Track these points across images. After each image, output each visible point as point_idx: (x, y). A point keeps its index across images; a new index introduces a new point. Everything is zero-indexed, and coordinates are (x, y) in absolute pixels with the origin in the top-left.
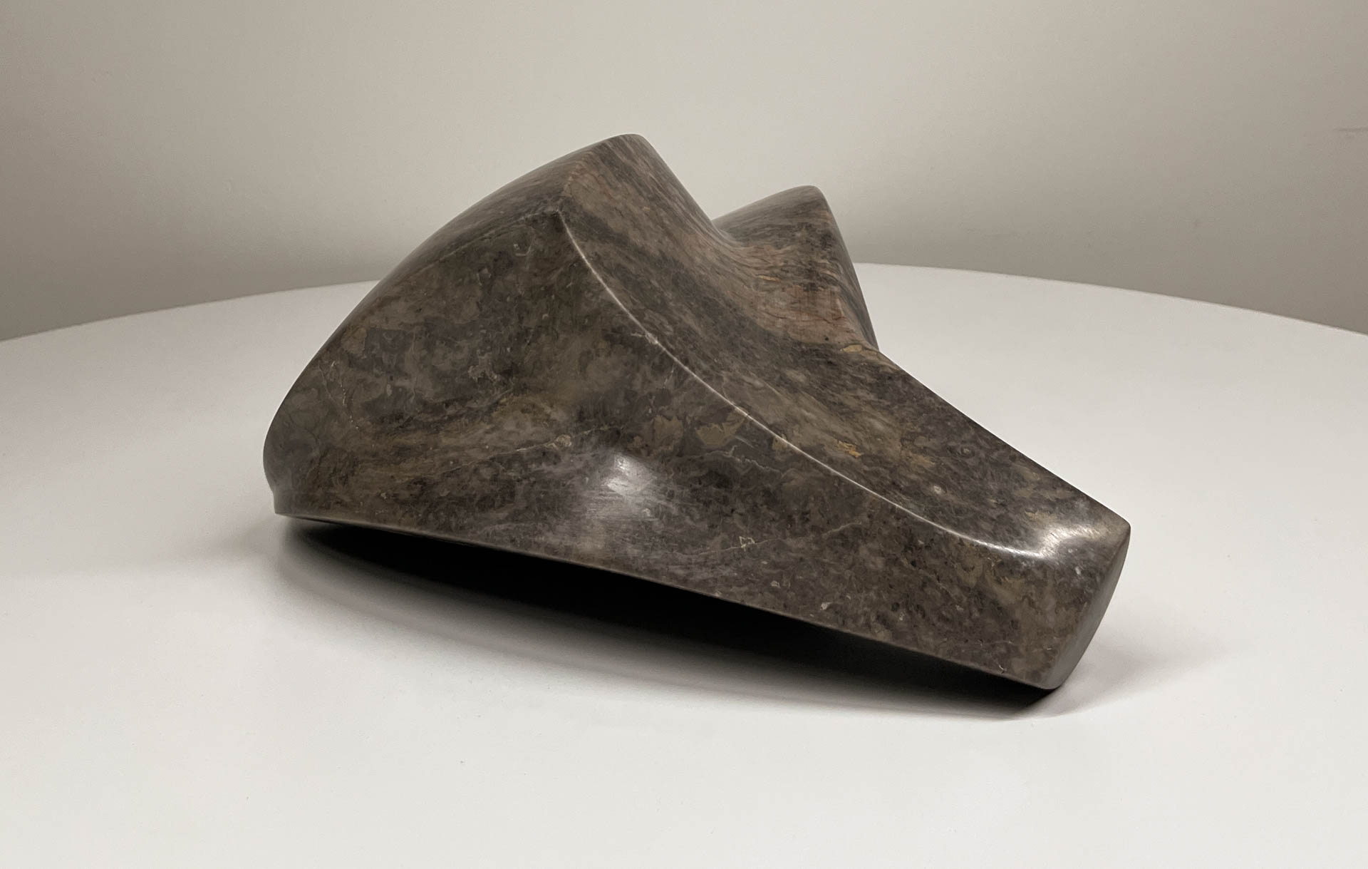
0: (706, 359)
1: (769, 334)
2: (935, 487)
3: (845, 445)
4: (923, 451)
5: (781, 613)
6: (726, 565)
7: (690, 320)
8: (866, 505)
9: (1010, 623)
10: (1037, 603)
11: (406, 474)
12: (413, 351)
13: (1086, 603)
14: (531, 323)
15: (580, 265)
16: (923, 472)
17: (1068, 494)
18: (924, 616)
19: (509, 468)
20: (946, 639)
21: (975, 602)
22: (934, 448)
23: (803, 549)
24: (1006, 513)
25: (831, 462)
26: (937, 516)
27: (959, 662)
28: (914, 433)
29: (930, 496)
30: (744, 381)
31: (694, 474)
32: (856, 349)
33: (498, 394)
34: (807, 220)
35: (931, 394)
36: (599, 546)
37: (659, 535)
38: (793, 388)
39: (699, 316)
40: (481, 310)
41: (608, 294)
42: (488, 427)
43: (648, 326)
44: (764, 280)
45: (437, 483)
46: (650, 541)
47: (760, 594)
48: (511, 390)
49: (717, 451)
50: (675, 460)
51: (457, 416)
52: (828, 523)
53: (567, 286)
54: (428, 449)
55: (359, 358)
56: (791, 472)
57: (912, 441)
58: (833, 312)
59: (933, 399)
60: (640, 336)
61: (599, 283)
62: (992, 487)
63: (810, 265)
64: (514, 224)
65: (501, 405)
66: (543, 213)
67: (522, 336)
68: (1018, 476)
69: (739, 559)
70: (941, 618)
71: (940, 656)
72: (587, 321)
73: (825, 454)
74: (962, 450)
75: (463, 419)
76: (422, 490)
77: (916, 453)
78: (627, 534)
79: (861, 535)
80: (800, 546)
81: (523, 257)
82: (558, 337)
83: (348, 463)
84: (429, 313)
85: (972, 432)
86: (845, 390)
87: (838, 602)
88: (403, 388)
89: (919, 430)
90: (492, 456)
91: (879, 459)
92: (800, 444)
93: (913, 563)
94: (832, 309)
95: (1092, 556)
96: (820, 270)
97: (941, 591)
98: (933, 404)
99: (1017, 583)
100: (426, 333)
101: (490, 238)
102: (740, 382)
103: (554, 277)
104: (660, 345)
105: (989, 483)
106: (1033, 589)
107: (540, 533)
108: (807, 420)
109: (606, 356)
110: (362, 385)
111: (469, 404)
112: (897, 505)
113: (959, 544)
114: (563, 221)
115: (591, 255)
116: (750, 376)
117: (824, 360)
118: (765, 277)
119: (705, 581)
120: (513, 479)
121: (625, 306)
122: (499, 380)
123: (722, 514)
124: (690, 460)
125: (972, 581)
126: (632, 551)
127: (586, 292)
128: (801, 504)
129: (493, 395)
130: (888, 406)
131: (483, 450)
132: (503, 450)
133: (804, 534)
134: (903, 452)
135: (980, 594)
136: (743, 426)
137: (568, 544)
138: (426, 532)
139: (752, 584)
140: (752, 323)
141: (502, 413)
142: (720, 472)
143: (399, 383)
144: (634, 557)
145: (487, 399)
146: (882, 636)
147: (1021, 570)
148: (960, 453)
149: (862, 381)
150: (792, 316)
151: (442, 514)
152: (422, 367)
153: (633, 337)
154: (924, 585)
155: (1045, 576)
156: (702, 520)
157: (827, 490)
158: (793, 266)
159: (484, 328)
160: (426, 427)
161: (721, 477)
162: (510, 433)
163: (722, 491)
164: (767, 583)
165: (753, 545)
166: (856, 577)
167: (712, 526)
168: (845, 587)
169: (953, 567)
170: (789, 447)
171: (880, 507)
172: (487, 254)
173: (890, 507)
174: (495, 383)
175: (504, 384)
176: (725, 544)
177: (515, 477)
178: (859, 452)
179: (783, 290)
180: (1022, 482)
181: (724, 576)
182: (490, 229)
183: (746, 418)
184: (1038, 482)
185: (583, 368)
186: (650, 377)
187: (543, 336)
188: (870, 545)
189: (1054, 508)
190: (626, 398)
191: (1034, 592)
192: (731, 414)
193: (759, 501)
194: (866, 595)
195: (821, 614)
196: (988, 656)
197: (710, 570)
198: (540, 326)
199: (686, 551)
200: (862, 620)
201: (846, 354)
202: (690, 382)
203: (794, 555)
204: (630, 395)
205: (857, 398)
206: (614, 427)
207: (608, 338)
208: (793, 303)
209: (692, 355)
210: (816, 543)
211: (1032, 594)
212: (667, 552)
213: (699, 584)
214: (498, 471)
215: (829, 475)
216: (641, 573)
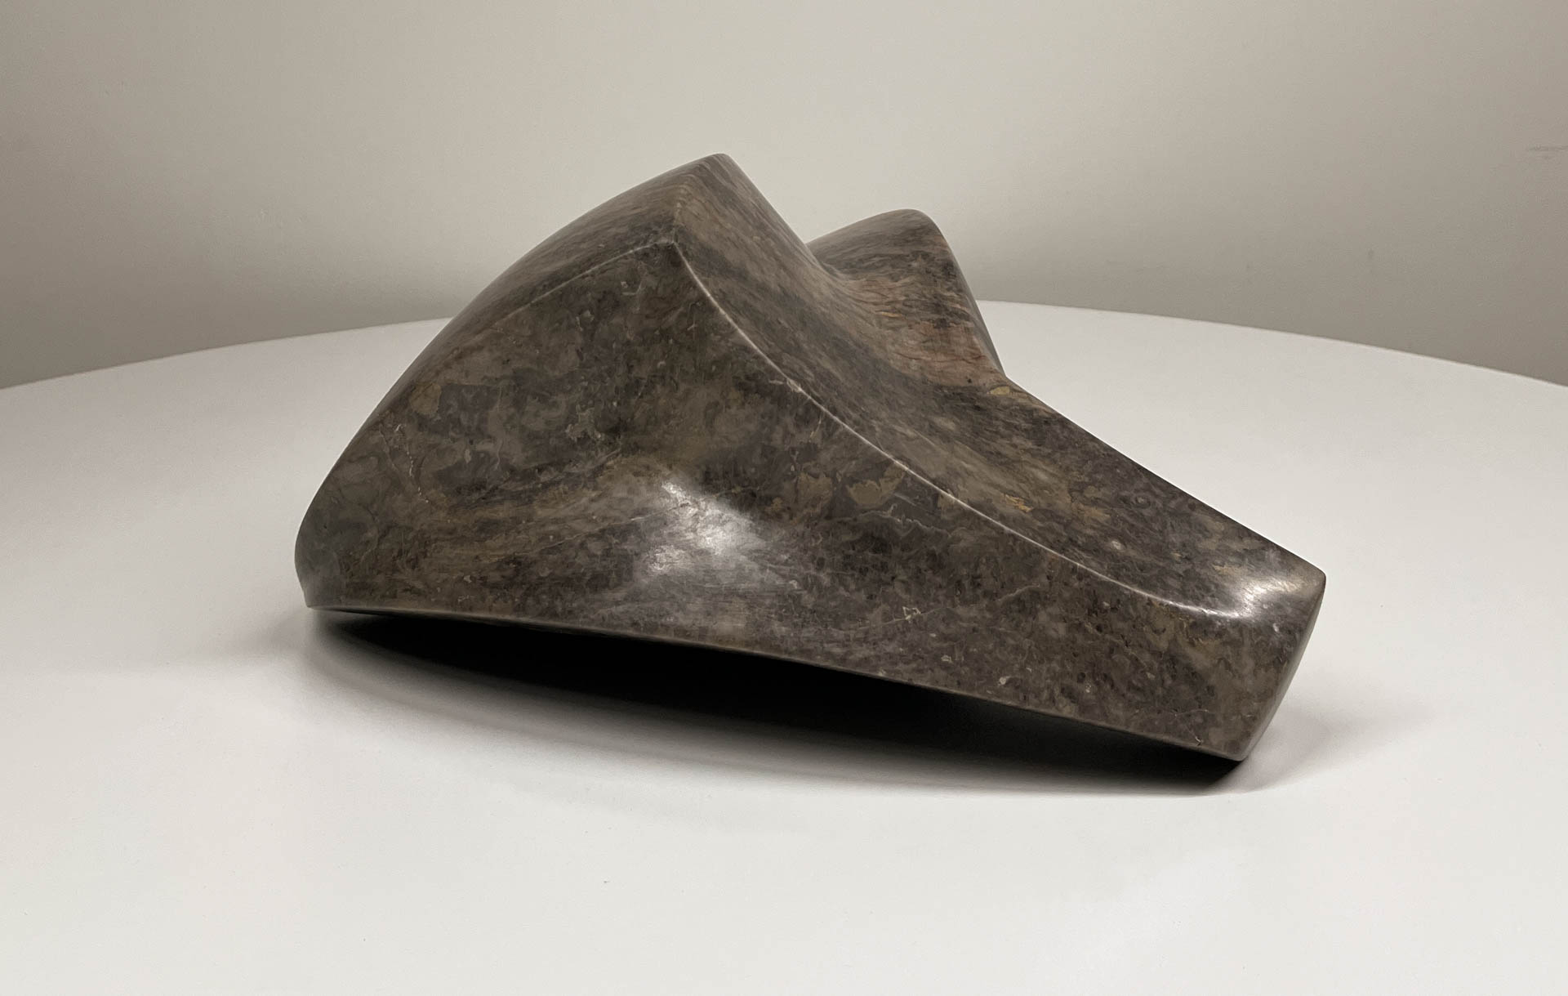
0: (853, 407)
1: (907, 377)
2: (1114, 542)
3: (1013, 499)
4: (1095, 502)
5: (954, 691)
6: (889, 639)
7: (827, 365)
8: (1045, 565)
9: (1206, 689)
10: (1234, 667)
11: (495, 553)
12: (497, 410)
13: (1286, 663)
14: (643, 372)
15: (704, 304)
16: (1099, 526)
17: (1257, 544)
18: (1112, 686)
19: (625, 540)
20: (1137, 711)
21: (1167, 667)
22: (1107, 500)
23: (976, 617)
24: (1192, 568)
25: (1002, 518)
26: (1122, 574)
27: (1152, 736)
28: (1082, 482)
29: (1110, 553)
30: (895, 430)
31: (847, 538)
32: (1004, 391)
33: (602, 457)
34: (922, 248)
35: (1094, 439)
36: (739, 625)
37: (810, 610)
38: (946, 437)
39: (833, 359)
40: (582, 359)
41: (743, 338)
42: (594, 494)
43: (789, 372)
44: (887, 317)
45: (535, 562)
46: (800, 617)
47: (930, 672)
48: (619, 450)
49: (872, 512)
50: (824, 523)
51: (556, 483)
52: (1002, 587)
53: (689, 329)
54: (521, 523)
55: (431, 420)
56: (959, 532)
57: (1081, 492)
58: (973, 351)
59: (1096, 445)
60: (781, 383)
61: (729, 324)
62: (1174, 540)
63: (935, 298)
64: (621, 258)
65: (607, 468)
66: (656, 245)
67: (632, 388)
68: (1200, 525)
69: (904, 632)
70: (1131, 687)
71: (1130, 730)
72: (714, 368)
73: (995, 510)
74: (1137, 501)
75: (561, 486)
76: (517, 571)
77: (1087, 505)
78: (773, 611)
79: (1039, 598)
80: (972, 614)
81: (635, 296)
82: (677, 388)
83: (417, 543)
84: (517, 364)
85: (1145, 480)
86: (999, 436)
87: (1017, 676)
88: (487, 453)
89: (1087, 480)
90: (602, 527)
91: (1049, 514)
92: (968, 500)
93: (1099, 628)
94: (969, 347)
95: (1289, 610)
96: (949, 304)
97: (1130, 658)
98: (1098, 450)
99: (1212, 644)
100: (515, 389)
101: (592, 276)
102: (893, 432)
103: (672, 319)
104: (804, 393)
105: (1170, 535)
106: (1229, 650)
107: (668, 614)
108: (969, 473)
109: (738, 409)
110: (435, 451)
111: (567, 469)
112: (1078, 564)
113: (1148, 604)
114: (681, 253)
115: (715, 292)
116: (900, 425)
117: (970, 405)
118: (886, 313)
119: (866, 660)
120: (630, 553)
121: (761, 350)
122: (603, 439)
123: (881, 583)
124: (840, 522)
125: (1163, 645)
126: (779, 629)
127: (712, 335)
128: (972, 565)
129: (596, 458)
130: (1049, 454)
131: (591, 521)
132: (615, 520)
133: (975, 600)
134: (1073, 504)
135: (1172, 659)
136: (904, 482)
137: (702, 625)
138: (524, 619)
139: (920, 660)
140: (886, 365)
141: (610, 478)
142: (876, 535)
143: (483, 446)
144: (782, 636)
145: (590, 463)
146: (1067, 710)
147: (1215, 630)
148: (1134, 502)
149: (1016, 427)
150: (926, 357)
151: (544, 597)
152: (509, 428)
153: (770, 384)
154: (1112, 651)
155: (1241, 635)
156: (858, 590)
157: (1001, 549)
158: (916, 300)
159: (585, 380)
160: (516, 497)
161: (878, 540)
162: (621, 500)
163: (879, 556)
164: (937, 658)
165: (919, 616)
166: (1036, 646)
167: (871, 597)
168: (1025, 658)
169: (1143, 631)
170: (956, 503)
171: (1059, 567)
172: (590, 294)
173: (1071, 567)
174: (598, 443)
175: (610, 443)
176: (887, 617)
177: (631, 551)
178: (1029, 507)
179: (910, 327)
180: (1206, 533)
181: (887, 653)
182: (593, 264)
183: (906, 472)
184: (1223, 532)
185: (710, 422)
186: (792, 429)
187: (658, 386)
188: (1050, 610)
189: (1243, 560)
190: (764, 455)
191: (1230, 653)
192: (889, 469)
193: (923, 565)
194: (1048, 666)
195: (999, 690)
196: (1183, 726)
197: (872, 647)
198: (654, 376)
199: (843, 626)
200: (1045, 695)
201: (994, 397)
202: (841, 434)
203: (965, 625)
204: (768, 451)
205: (1015, 446)
206: (749, 488)
207: (740, 386)
208: (924, 342)
209: (838, 403)
210: (989, 609)
211: (1228, 656)
212: (820, 628)
213: (858, 664)
214: (610, 544)
215: (1002, 533)
216: (790, 654)
